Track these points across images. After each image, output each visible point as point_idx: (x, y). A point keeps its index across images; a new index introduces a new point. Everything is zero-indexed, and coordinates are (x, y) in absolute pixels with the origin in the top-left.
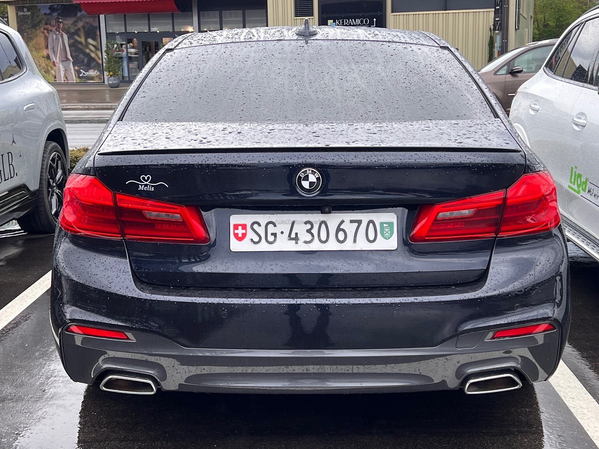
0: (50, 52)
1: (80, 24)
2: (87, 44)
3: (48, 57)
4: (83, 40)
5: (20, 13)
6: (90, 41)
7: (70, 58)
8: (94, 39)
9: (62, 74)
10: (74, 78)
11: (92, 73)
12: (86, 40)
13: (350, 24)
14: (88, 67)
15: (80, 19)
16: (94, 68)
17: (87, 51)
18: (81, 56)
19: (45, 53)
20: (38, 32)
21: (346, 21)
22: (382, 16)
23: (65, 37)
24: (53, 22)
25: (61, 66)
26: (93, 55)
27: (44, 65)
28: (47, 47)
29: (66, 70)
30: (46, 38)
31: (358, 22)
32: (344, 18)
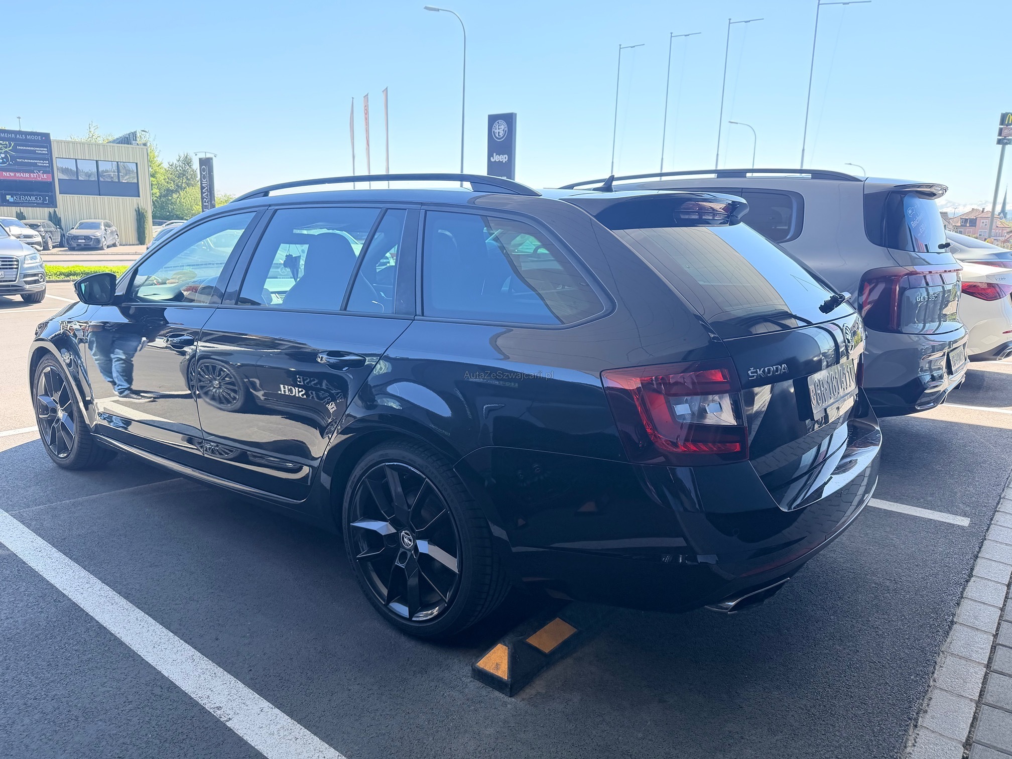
13: (26, 200)
21: (23, 198)
22: (52, 196)
31: (33, 198)
32: (21, 195)
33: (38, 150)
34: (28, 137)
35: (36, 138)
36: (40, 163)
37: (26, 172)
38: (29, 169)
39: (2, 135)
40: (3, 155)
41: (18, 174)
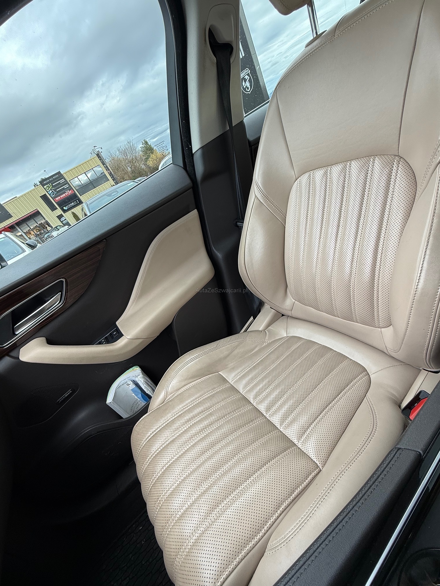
13: (71, 205)
22: (78, 199)
31: (73, 203)
32: (68, 205)
33: (61, 181)
34: (54, 178)
35: (56, 176)
36: (65, 187)
37: (62, 194)
38: (63, 191)
39: (45, 182)
40: (51, 191)
41: (61, 197)
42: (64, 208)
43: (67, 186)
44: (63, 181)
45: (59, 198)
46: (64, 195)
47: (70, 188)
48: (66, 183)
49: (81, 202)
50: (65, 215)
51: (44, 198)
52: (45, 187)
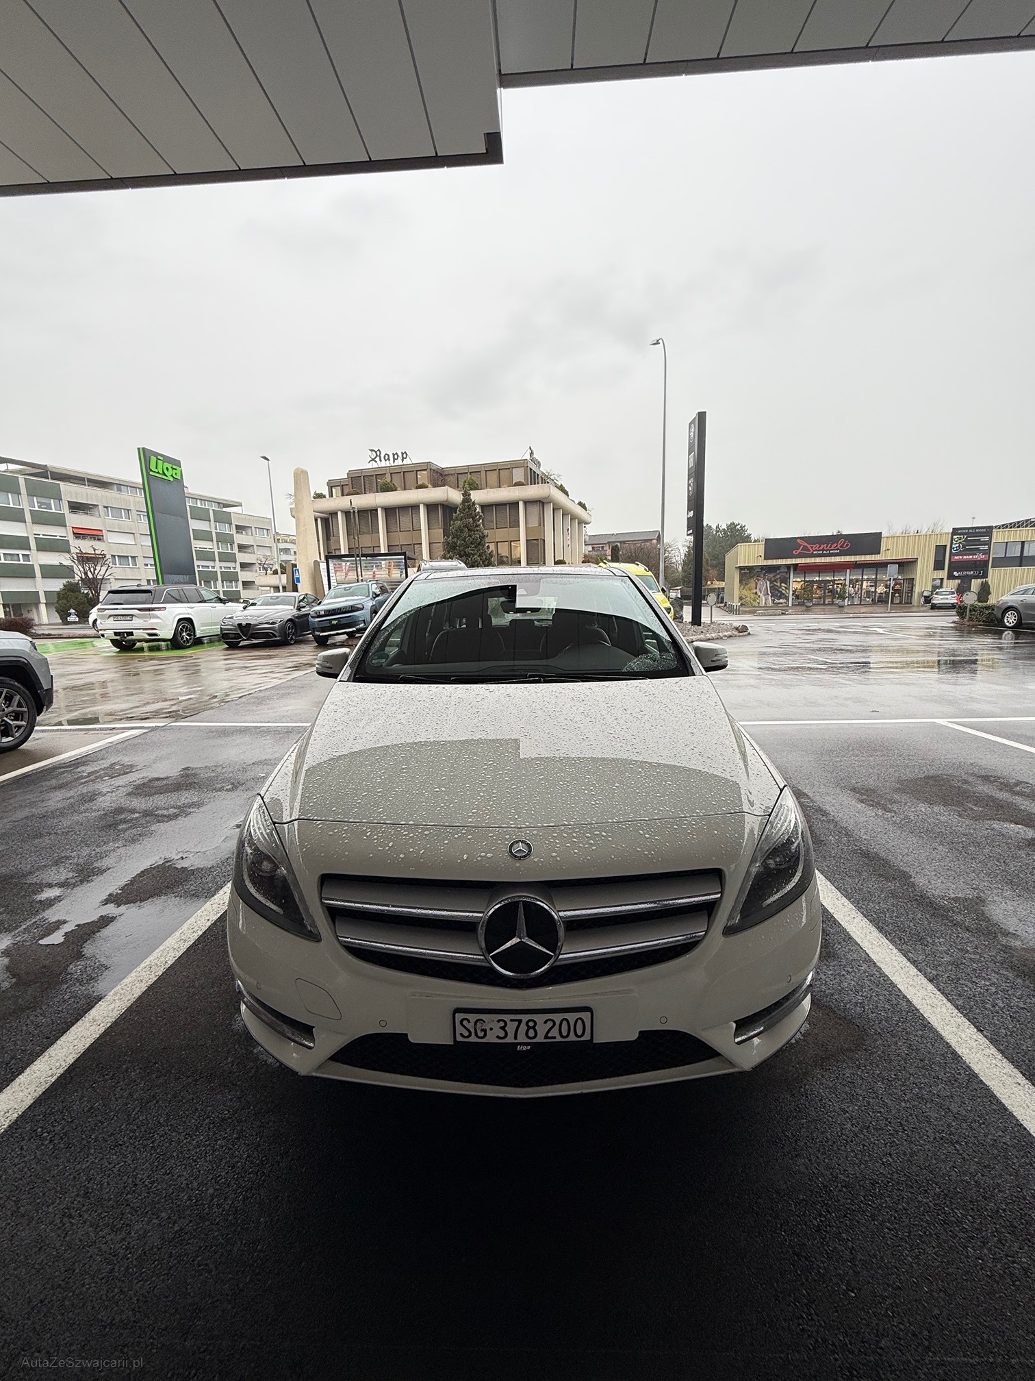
0: (758, 591)
1: (778, 576)
2: (781, 586)
3: (756, 593)
4: (778, 584)
5: (743, 571)
6: (783, 584)
7: (769, 593)
8: (786, 584)
9: (764, 602)
10: (771, 604)
11: (781, 601)
12: (780, 584)
14: (780, 598)
15: (779, 574)
16: (783, 598)
17: (780, 590)
18: (777, 592)
19: (754, 591)
20: (752, 581)
22: (986, 570)
23: (768, 583)
24: (762, 576)
25: (763, 598)
26: (783, 592)
27: (753, 597)
28: (756, 588)
29: (766, 600)
30: (756, 584)
31: (972, 572)
32: (963, 571)
33: (982, 539)
34: (977, 531)
35: (982, 530)
36: (981, 547)
37: (969, 555)
38: (972, 552)
39: (959, 532)
40: (957, 545)
41: (965, 557)
42: (955, 573)
43: (986, 547)
44: (987, 538)
45: (961, 557)
46: (971, 557)
47: (987, 552)
48: (989, 543)
49: (985, 575)
50: (947, 583)
51: (940, 550)
52: (955, 537)
